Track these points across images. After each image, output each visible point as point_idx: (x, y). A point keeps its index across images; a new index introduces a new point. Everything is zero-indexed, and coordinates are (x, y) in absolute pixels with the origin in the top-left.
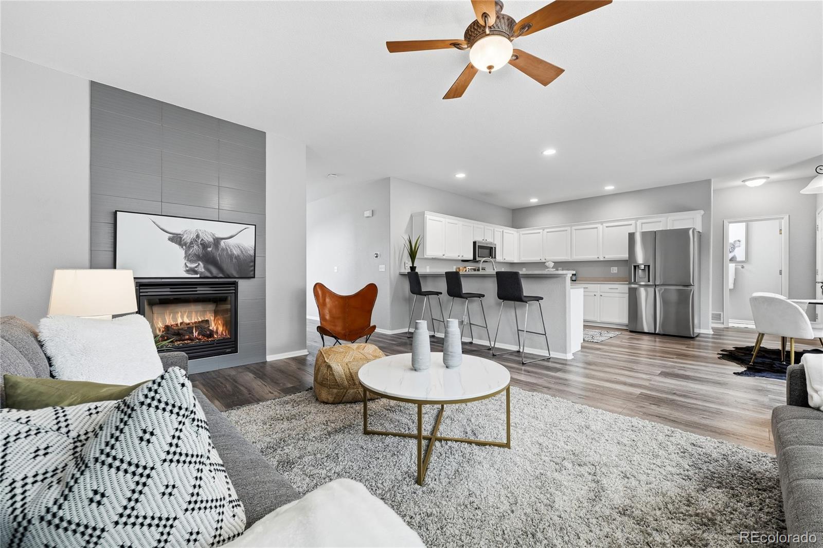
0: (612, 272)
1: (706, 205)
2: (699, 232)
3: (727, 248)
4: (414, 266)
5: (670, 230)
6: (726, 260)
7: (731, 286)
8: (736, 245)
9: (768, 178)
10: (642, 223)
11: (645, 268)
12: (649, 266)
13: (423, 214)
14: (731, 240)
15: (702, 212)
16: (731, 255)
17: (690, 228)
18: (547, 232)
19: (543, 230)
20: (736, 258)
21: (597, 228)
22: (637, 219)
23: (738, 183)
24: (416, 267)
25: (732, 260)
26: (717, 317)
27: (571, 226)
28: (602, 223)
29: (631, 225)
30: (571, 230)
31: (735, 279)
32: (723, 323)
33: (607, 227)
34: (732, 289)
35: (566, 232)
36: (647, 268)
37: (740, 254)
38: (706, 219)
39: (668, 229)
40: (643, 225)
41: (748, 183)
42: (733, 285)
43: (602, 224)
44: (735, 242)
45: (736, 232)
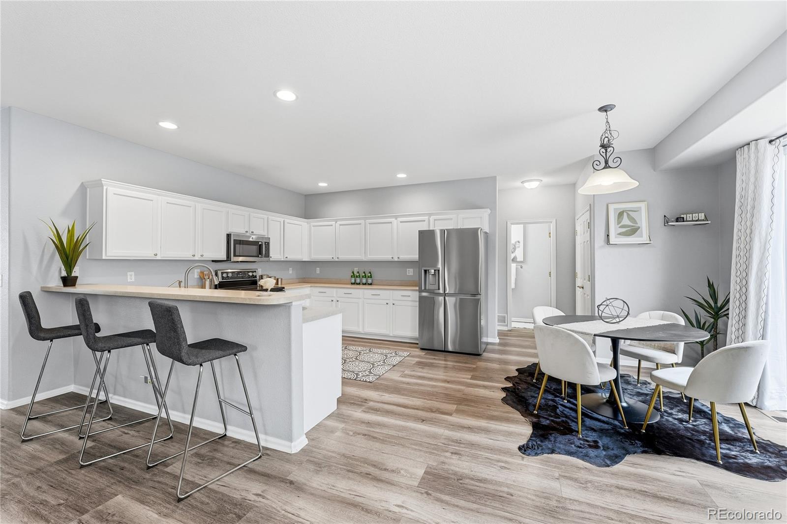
0: (408, 274)
1: (491, 205)
2: (486, 233)
3: (510, 248)
4: (73, 274)
5: (460, 229)
6: (510, 261)
7: (513, 286)
8: (516, 246)
9: (541, 180)
10: (435, 220)
11: (435, 272)
12: (439, 270)
13: (99, 185)
14: (513, 242)
15: (489, 211)
16: (513, 256)
17: (479, 228)
18: (340, 225)
19: (336, 222)
20: (517, 258)
21: (391, 223)
22: (430, 215)
23: (518, 184)
24: (76, 278)
25: (514, 260)
26: (502, 320)
27: (365, 219)
28: (396, 217)
29: (424, 221)
30: (365, 223)
31: (516, 279)
32: (507, 326)
33: (401, 222)
34: (514, 289)
35: (359, 226)
36: (437, 272)
37: (519, 254)
38: (492, 218)
39: (459, 228)
40: (436, 222)
41: (526, 185)
42: (514, 285)
43: (396, 219)
44: (516, 243)
45: (516, 233)
